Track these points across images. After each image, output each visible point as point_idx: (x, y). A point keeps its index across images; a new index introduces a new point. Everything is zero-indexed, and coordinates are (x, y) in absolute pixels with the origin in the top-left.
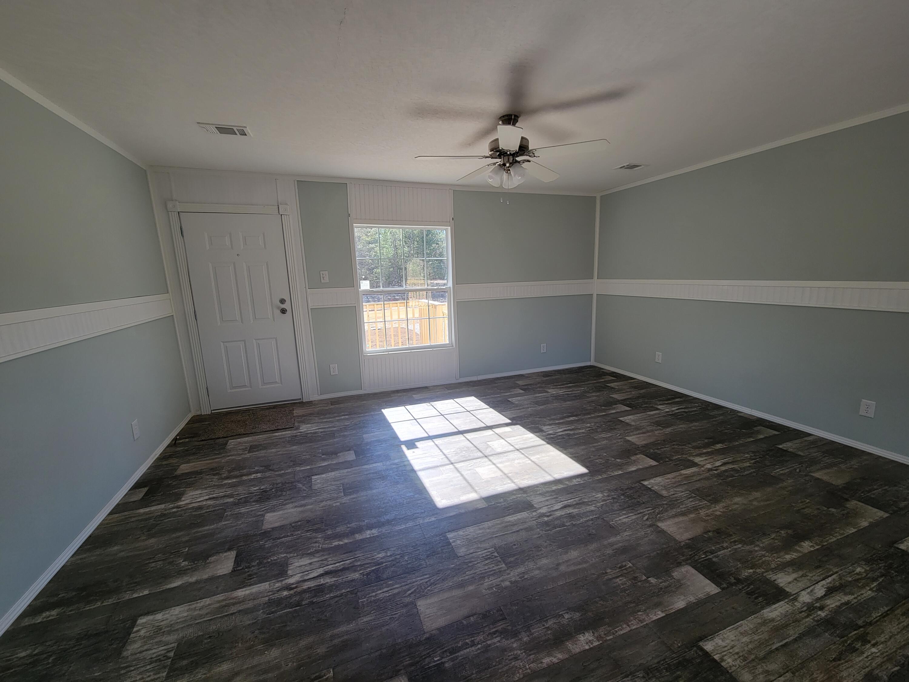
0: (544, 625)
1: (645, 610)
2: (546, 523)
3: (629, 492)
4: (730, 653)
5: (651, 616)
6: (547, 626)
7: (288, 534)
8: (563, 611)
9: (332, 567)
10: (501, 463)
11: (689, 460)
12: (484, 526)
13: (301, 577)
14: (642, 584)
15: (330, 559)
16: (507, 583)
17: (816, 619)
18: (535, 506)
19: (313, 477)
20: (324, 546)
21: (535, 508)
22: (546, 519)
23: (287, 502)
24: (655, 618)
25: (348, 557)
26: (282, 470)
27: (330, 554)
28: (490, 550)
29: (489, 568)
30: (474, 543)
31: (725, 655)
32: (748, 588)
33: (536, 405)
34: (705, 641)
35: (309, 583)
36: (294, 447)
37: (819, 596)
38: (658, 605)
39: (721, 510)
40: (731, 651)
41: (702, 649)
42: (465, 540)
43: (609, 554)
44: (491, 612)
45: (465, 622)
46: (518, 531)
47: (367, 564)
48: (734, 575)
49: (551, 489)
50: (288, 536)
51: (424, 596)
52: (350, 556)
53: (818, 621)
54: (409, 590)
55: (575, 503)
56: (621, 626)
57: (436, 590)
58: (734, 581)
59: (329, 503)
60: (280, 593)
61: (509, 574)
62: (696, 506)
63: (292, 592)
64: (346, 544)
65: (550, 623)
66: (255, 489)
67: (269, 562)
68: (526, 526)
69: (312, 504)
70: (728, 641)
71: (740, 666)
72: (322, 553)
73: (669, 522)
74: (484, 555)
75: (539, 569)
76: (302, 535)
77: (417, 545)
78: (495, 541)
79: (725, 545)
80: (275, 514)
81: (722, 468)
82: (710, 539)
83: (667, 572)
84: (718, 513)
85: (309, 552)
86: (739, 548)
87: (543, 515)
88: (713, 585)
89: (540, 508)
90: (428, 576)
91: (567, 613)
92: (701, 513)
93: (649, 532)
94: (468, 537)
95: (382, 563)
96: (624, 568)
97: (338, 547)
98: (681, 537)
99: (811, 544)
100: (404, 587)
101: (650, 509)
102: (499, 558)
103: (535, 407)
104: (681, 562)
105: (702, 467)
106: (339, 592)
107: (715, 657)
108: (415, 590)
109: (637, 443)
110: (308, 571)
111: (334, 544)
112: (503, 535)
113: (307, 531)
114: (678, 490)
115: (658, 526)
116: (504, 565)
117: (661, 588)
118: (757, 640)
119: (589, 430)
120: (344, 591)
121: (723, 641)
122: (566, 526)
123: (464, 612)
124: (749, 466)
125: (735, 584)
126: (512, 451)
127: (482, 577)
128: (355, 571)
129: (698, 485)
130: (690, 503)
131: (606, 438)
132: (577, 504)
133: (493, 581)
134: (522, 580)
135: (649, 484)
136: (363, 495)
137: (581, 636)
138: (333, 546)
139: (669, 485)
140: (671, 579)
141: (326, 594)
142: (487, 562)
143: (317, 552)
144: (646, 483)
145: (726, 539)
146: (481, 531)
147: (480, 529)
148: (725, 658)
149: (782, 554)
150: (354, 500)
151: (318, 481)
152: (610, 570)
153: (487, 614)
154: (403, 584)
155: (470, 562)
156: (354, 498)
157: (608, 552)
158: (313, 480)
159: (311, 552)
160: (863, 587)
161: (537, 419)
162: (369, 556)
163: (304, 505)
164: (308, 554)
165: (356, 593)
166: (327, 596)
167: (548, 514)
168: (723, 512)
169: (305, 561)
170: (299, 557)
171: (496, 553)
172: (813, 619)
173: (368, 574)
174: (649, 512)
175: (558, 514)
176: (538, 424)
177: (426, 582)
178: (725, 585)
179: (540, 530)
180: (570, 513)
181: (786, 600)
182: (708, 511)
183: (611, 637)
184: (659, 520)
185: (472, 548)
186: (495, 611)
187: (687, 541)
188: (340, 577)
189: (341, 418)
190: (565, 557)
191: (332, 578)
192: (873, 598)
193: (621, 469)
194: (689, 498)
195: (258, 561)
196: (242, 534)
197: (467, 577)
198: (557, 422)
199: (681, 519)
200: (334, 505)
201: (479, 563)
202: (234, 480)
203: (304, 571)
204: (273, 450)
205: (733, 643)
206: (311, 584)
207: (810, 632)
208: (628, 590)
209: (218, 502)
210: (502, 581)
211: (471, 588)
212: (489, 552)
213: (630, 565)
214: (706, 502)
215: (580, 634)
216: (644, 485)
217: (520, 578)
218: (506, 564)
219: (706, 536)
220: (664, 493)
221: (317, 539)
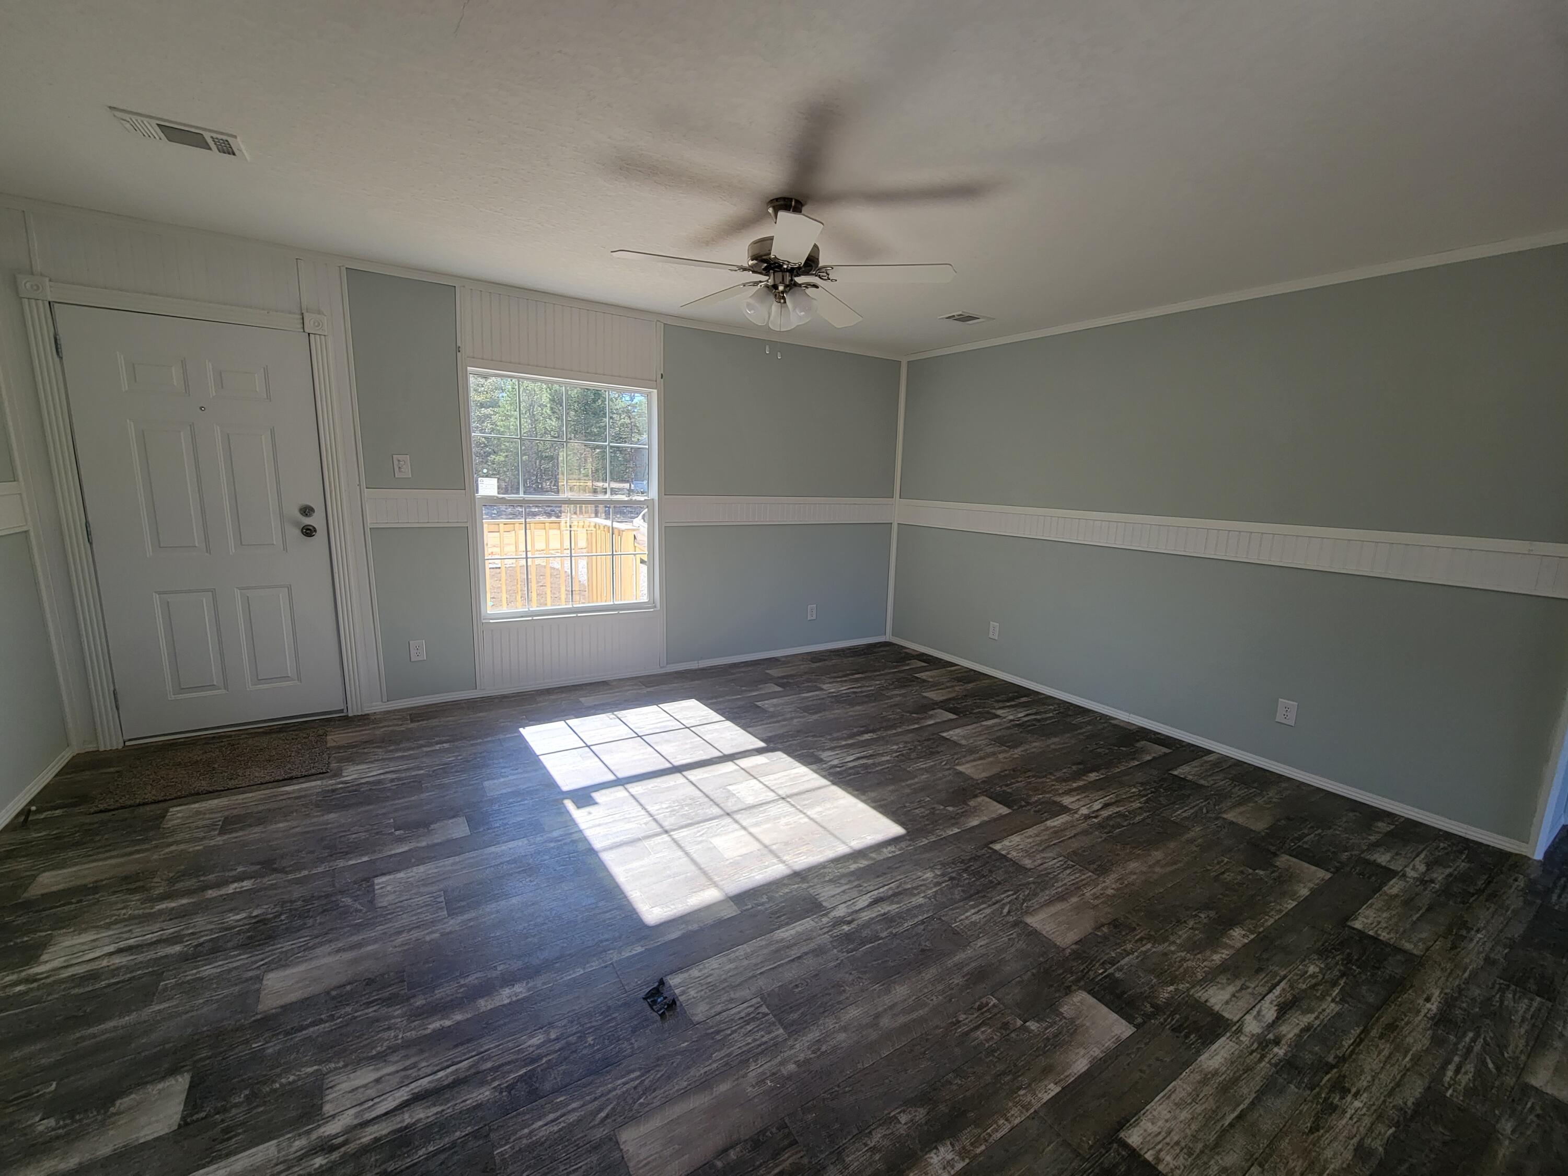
0: (866, 1145)
1: (1030, 1085)
2: (848, 937)
3: (975, 865)
4: (1168, 1144)
5: (1040, 1095)
6: (872, 1145)
7: (323, 1016)
8: (896, 1108)
9: (429, 1082)
10: (757, 824)
11: (1055, 803)
12: (737, 954)
13: (356, 1116)
14: (1017, 1035)
15: (424, 1064)
16: (792, 1067)
17: (1273, 1061)
18: (824, 904)
19: (378, 880)
20: (408, 1034)
21: (825, 908)
22: (846, 928)
23: (317, 940)
24: (1046, 1097)
25: (464, 1054)
26: (304, 869)
27: (422, 1051)
28: (754, 1001)
29: (755, 1040)
30: (723, 992)
31: (1161, 1150)
32: (1173, 1019)
33: (806, 714)
34: (1128, 1129)
35: (376, 1127)
36: (332, 816)
37: (1270, 1021)
38: (1047, 1071)
39: (1114, 886)
40: (1168, 1140)
41: (1125, 1145)
42: (705, 987)
43: (958, 984)
44: (768, 1134)
45: (719, 1164)
46: (799, 958)
47: (509, 1063)
48: (1149, 1000)
49: (847, 870)
50: (322, 1021)
51: (633, 1118)
52: (469, 1052)
53: (1276, 1065)
54: (600, 1110)
55: (890, 892)
56: (996, 1122)
57: (657, 1103)
58: (1152, 1009)
59: (415, 934)
60: (304, 1164)
61: (792, 1047)
62: (1077, 883)
63: (335, 1156)
64: (458, 1023)
65: (877, 1137)
66: (238, 917)
67: (275, 1090)
68: (812, 946)
69: (375, 941)
70: (1160, 1123)
71: (1185, 1167)
72: (403, 1053)
73: (1042, 915)
74: (743, 1014)
75: (844, 1029)
76: (356, 1014)
77: (609, 1008)
78: (761, 982)
79: (1129, 946)
80: (289, 971)
81: (1102, 813)
82: (1106, 938)
83: (1053, 1006)
84: (1110, 892)
85: (374, 1052)
86: (1150, 950)
87: (840, 921)
88: (1123, 1021)
89: (834, 908)
90: (637, 1074)
91: (904, 1111)
92: (1088, 894)
93: (1014, 936)
94: (709, 980)
95: (540, 1057)
96: (985, 1009)
97: (442, 1034)
98: (1064, 939)
99: (1244, 932)
100: (590, 1105)
101: (1010, 893)
102: (771, 1016)
103: (804, 717)
104: (1071, 986)
105: (1076, 813)
106: (447, 1140)
107: (1147, 1156)
108: (613, 1108)
109: (975, 777)
110: (372, 1100)
111: (432, 1027)
112: (773, 968)
113: (368, 1004)
114: (1045, 855)
115: (1026, 924)
116: (781, 1031)
117: (1048, 1039)
118: (1200, 1114)
119: (897, 757)
120: (458, 1134)
121: (1153, 1124)
122: (882, 938)
123: (715, 1141)
124: (1140, 808)
125: (1153, 1015)
126: (773, 801)
127: (744, 1060)
128: (483, 1083)
129: (1075, 845)
130: (1068, 878)
131: (926, 770)
132: (895, 895)
133: (765, 1066)
134: (818, 1057)
135: (1003, 849)
136: (491, 911)
137: (932, 1155)
138: (429, 1031)
139: (1031, 847)
140: (1061, 1020)
141: (418, 1148)
142: (749, 1028)
143: (393, 1049)
144: (997, 847)
145: (1129, 937)
146: (732, 966)
147: (731, 961)
148: (1162, 1155)
149: (1208, 953)
150: (472, 924)
151: (389, 888)
152: (964, 1016)
153: (761, 1138)
154: (588, 1098)
155: (718, 1032)
156: (470, 920)
157: (956, 982)
158: (377, 887)
159: (379, 1053)
160: (1322, 998)
161: (810, 739)
162: (510, 1045)
163: (359, 945)
164: (373, 1057)
165: (487, 1136)
166: (420, 1153)
167: (849, 919)
168: (1117, 890)
169: (365, 1076)
170: (349, 1068)
171: (764, 1006)
172: (1269, 1062)
173: (510, 1088)
174: (1009, 899)
175: (866, 916)
176: (812, 748)
177: (635, 1088)
178: (1139, 1020)
179: (838, 951)
180: (885, 914)
181: (1228, 1034)
182: (1095, 890)
183: (983, 1147)
184: (1027, 913)
185: (718, 1001)
186: (774, 1130)
187: (1074, 947)
188: (448, 1102)
189: (433, 748)
190: (887, 1000)
191: (429, 1107)
192: (1339, 1015)
193: (957, 823)
194: (1065, 869)
195: (247, 1092)
196: (205, 1029)
197: (715, 1065)
198: (844, 743)
199: (1059, 907)
200: (428, 938)
201: (735, 1031)
202: (184, 901)
203: (362, 1100)
204: (281, 825)
205: (1168, 1125)
206: (382, 1129)
207: (1269, 1088)
208: (998, 1049)
209: (141, 958)
210: (782, 1063)
211: (724, 1087)
212: (751, 1006)
213: (994, 1001)
214: (1090, 874)
215: (930, 1151)
216: (995, 851)
217: (814, 1052)
218: (785, 1028)
219: (1099, 934)
220: (1027, 863)
221: (393, 1021)
